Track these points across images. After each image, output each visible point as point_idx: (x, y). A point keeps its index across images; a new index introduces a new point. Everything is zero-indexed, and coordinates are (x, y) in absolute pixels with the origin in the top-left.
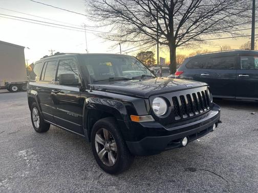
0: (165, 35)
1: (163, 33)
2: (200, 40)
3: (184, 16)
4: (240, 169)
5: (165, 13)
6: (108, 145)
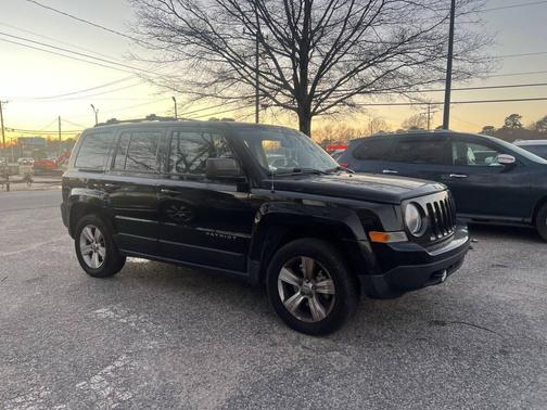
0: (290, 89)
1: (286, 86)
2: (353, 105)
3: (326, 59)
4: (506, 319)
5: (295, 50)
6: (311, 285)
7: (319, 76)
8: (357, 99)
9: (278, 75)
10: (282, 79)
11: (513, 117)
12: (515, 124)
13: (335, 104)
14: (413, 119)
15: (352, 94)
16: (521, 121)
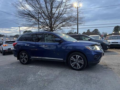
8: (61, 28)
9: (46, 23)
11: (89, 30)
12: (89, 31)
14: (70, 31)
15: (60, 27)
16: (90, 31)
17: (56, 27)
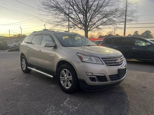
0: (82, 23)
7: (90, 20)
10: (80, 21)
12: (137, 34)
13: (95, 28)
14: (110, 32)
15: (99, 25)
17: (93, 26)
